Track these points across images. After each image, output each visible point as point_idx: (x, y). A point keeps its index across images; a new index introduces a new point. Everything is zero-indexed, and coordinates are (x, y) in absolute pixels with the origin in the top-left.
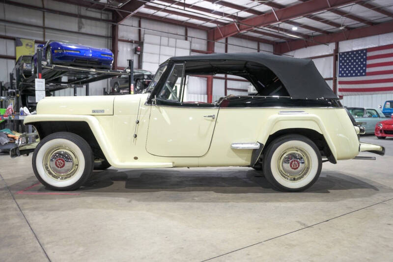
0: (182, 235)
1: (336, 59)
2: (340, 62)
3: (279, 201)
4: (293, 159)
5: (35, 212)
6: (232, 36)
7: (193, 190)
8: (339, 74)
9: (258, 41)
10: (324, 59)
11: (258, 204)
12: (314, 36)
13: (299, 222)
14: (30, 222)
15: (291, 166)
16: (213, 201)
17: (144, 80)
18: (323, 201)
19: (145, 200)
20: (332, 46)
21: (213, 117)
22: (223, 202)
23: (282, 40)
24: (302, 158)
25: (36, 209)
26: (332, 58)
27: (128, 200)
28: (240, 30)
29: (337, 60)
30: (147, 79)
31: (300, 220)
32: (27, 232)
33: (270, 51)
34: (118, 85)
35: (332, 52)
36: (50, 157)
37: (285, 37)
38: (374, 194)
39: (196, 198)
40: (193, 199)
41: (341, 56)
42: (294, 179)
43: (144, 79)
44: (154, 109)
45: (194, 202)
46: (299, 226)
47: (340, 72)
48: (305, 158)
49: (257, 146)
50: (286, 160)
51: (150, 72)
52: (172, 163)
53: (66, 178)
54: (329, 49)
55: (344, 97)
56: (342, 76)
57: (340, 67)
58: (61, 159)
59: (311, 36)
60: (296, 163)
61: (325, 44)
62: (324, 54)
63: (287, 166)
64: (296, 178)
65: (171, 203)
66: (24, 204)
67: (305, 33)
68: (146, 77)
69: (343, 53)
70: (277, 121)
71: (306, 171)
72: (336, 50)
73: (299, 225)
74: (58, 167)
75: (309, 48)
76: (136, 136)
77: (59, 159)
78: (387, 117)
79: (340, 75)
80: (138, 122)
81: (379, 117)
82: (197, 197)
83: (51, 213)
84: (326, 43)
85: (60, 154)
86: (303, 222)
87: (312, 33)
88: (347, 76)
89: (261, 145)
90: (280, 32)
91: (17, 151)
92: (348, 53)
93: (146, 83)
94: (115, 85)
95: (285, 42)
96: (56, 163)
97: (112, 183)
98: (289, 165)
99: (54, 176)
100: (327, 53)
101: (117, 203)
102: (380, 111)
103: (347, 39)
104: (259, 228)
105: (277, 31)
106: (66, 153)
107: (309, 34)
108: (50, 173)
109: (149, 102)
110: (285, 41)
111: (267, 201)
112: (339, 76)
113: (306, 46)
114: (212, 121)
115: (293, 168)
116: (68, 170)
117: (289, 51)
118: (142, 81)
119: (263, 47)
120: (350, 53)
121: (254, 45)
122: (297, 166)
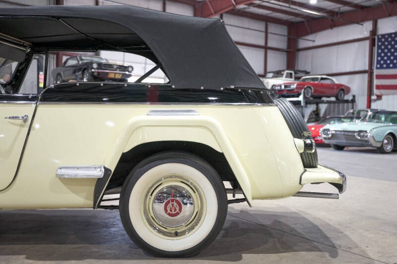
1: (372, 45)
2: (379, 47)
6: (227, 13)
8: (377, 64)
9: (266, 20)
10: (356, 44)
12: (341, 13)
15: (166, 210)
17: (93, 70)
20: (368, 26)
23: (298, 19)
26: (367, 43)
28: (236, 4)
29: (374, 45)
30: (97, 69)
33: (283, 34)
34: (61, 77)
35: (367, 34)
37: (302, 15)
41: (379, 40)
43: (93, 68)
47: (378, 62)
51: (106, 60)
54: (363, 30)
55: (383, 97)
56: (381, 67)
57: (379, 55)
59: (337, 13)
60: (175, 204)
61: (357, 23)
62: (356, 37)
67: (329, 8)
68: (95, 66)
69: (383, 36)
72: (374, 32)
75: (335, 30)
79: (378, 66)
84: (359, 21)
87: (339, 8)
88: (388, 67)
89: (107, 170)
90: (292, 6)
92: (390, 35)
93: (96, 74)
94: (57, 77)
95: (303, 22)
98: (163, 206)
100: (360, 36)
103: (390, 15)
105: (287, 5)
107: (335, 10)
110: (302, 20)
112: (377, 68)
113: (332, 27)
117: (307, 34)
118: (90, 71)
119: (273, 28)
120: (393, 36)
121: (261, 26)
122: (178, 209)
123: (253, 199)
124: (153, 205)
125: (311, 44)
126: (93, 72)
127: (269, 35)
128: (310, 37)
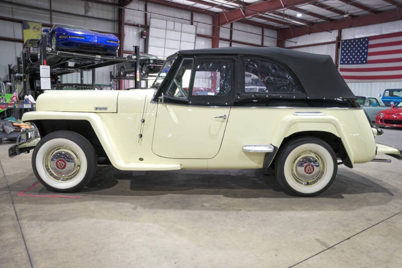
0: (193, 259)
1: (338, 47)
2: (343, 49)
3: (293, 209)
4: (307, 162)
5: (33, 223)
6: (238, 21)
7: (202, 193)
8: (341, 61)
9: (263, 26)
10: (326, 46)
11: (272, 213)
12: (317, 23)
13: (318, 240)
14: (27, 237)
15: (305, 170)
16: (224, 209)
18: (339, 209)
19: (151, 207)
20: (335, 33)
21: (224, 117)
22: (235, 210)
23: (286, 26)
24: (316, 161)
25: (34, 218)
26: (334, 45)
27: (133, 206)
28: (246, 16)
29: (339, 48)
30: (153, 64)
31: (319, 237)
32: (21, 253)
33: (274, 37)
34: (124, 68)
35: (334, 39)
36: (51, 157)
37: (289, 24)
38: (390, 200)
39: (205, 205)
40: (203, 206)
41: (343, 44)
42: (308, 184)
44: (161, 107)
45: (203, 209)
46: (320, 248)
47: (342, 60)
48: (320, 161)
49: (271, 150)
50: (301, 164)
51: (156, 57)
52: (179, 165)
53: (67, 179)
54: (332, 36)
56: (344, 63)
57: (342, 54)
58: (62, 159)
59: (315, 23)
60: (310, 166)
61: (327, 31)
62: (326, 41)
63: (301, 170)
64: (309, 182)
65: (179, 211)
66: (22, 210)
67: (309, 20)
68: (151, 62)
69: (346, 41)
70: (293, 123)
71: (321, 174)
72: (339, 38)
73: (319, 245)
74: (59, 168)
75: (311, 35)
76: (141, 136)
77: (60, 160)
78: (387, 106)
79: (342, 62)
80: (144, 121)
81: (379, 105)
82: (206, 202)
83: (50, 224)
84: (329, 30)
85: (60, 153)
86: (323, 240)
87: (316, 20)
88: (348, 63)
89: (275, 148)
90: (285, 18)
91: (16, 149)
92: (350, 40)
93: (152, 67)
94: (121, 69)
96: (57, 164)
97: (117, 182)
98: (303, 168)
99: (55, 177)
100: (330, 41)
101: (122, 210)
102: (380, 100)
103: (350, 27)
104: (276, 250)
105: (282, 17)
106: (67, 153)
107: (314, 21)
108: (51, 174)
109: (156, 99)
110: (289, 27)
111: (280, 210)
112: (341, 64)
113: (309, 33)
114: (223, 121)
115: (307, 173)
116: (70, 171)
117: (292, 37)
118: (148, 65)
119: (267, 32)
120: (352, 41)
121: (258, 31)
122: (312, 170)
123: (355, 163)
124: (296, 168)
125: (294, 45)
126: (151, 66)
127: (265, 37)
128: (294, 40)
